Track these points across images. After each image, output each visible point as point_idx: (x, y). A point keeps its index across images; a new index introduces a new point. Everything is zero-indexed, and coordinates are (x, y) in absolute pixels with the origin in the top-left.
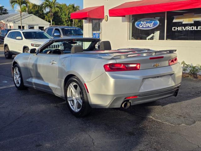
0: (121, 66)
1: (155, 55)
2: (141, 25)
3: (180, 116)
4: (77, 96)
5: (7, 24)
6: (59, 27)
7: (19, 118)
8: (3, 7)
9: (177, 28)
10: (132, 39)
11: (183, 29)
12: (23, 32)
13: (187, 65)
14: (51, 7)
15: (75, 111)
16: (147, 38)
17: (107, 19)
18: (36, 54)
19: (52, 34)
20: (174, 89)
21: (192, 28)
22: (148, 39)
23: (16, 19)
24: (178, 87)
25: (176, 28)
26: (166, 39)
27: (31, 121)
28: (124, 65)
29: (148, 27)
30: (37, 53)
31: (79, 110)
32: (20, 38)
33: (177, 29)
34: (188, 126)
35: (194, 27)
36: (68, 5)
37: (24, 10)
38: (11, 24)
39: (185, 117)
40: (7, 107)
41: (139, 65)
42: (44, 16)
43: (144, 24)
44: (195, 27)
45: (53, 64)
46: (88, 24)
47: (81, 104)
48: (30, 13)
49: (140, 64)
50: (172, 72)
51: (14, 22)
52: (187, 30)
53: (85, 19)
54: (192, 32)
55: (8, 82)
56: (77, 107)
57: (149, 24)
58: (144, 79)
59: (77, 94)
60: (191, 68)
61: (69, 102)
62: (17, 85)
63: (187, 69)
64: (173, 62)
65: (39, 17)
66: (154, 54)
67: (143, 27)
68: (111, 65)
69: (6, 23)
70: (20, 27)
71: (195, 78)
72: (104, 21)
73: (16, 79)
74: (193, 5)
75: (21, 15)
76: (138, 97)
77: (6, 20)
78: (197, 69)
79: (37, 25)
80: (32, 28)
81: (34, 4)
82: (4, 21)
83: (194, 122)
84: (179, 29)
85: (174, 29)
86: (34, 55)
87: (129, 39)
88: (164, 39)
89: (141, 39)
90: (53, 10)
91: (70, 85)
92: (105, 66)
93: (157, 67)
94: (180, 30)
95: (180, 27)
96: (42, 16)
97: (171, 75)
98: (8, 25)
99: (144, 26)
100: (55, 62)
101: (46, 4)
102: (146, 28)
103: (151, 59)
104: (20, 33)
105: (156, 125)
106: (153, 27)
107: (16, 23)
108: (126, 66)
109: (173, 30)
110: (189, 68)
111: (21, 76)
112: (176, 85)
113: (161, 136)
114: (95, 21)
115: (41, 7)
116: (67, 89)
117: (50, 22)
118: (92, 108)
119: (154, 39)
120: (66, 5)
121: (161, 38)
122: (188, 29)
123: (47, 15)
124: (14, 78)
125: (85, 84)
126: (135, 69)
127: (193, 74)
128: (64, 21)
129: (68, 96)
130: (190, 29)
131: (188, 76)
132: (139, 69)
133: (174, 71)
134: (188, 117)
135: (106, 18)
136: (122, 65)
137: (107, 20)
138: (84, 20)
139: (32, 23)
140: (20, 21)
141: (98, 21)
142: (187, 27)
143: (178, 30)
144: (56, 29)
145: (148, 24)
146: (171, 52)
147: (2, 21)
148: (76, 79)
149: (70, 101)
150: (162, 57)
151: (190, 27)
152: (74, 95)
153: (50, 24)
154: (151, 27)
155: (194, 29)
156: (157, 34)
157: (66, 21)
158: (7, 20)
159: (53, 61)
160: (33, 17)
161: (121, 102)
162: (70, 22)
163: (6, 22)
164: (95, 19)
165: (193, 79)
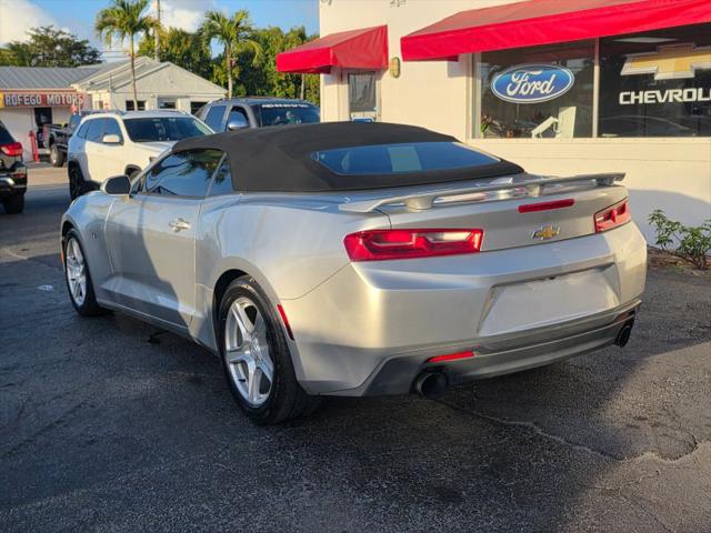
0: (410, 240)
1: (540, 194)
2: (512, 89)
3: (640, 419)
4: (258, 348)
5: (91, 95)
6: (244, 100)
7: (50, 427)
8: (87, 41)
9: (637, 94)
10: (486, 136)
11: (656, 99)
12: (125, 121)
13: (669, 223)
14: (226, 37)
15: (250, 401)
16: (535, 132)
17: (399, 69)
18: (131, 197)
19: (224, 122)
20: (615, 321)
21: (690, 95)
22: (538, 136)
23: (118, 80)
24: (632, 312)
25: (633, 93)
26: (599, 135)
27: (89, 439)
28: (422, 235)
29: (537, 94)
30: (135, 193)
31: (264, 397)
32: (116, 138)
33: (637, 100)
34: (669, 461)
35: (694, 91)
36: (286, 30)
37: (149, 48)
38: (104, 96)
39: (656, 425)
40: (21, 384)
41: (477, 236)
42: (211, 70)
43: (523, 83)
44: (701, 90)
45: (179, 229)
46: (335, 86)
47: (270, 378)
48: (166, 57)
49: (481, 231)
50: (608, 258)
51: (113, 90)
52: (671, 100)
53: (327, 70)
54: (688, 107)
55: (56, 288)
56: (256, 388)
57: (539, 83)
58: (499, 286)
59: (256, 341)
60: (686, 234)
61: (232, 367)
62: (77, 300)
63: (671, 237)
64: (610, 221)
65: (196, 70)
66: (536, 191)
67: (518, 95)
68: (370, 236)
69: (89, 92)
70: (130, 105)
71: (699, 268)
72: (387, 76)
73: (73, 280)
74: (691, 13)
75: (133, 66)
76: (476, 355)
77: (88, 82)
78: (705, 238)
79: (186, 97)
80: (172, 106)
81: (178, 29)
82: (82, 87)
83: (693, 446)
84: (644, 97)
85: (627, 98)
86: (123, 200)
87: (474, 137)
88: (590, 135)
89: (517, 134)
90: (236, 48)
91: (232, 307)
92: (350, 241)
93: (549, 240)
94: (646, 101)
95: (647, 93)
96: (205, 68)
97: (603, 268)
98: (94, 97)
99: (523, 92)
100: (186, 225)
101: (211, 27)
102: (528, 96)
103: (523, 209)
104: (114, 122)
105: (544, 456)
106: (551, 93)
107: (118, 91)
108: (431, 239)
109: (622, 102)
110: (677, 232)
111: (86, 272)
112: (621, 307)
113: (562, 505)
114: (362, 80)
115: (198, 40)
116: (225, 322)
117: (226, 86)
118: (309, 393)
119: (557, 136)
120: (279, 30)
121: (582, 130)
122: (674, 99)
123: (220, 65)
124: (70, 278)
125: (280, 307)
126: (465, 248)
127: (691, 255)
128: (275, 82)
129: (228, 347)
130: (681, 97)
131: (675, 263)
132: (478, 251)
133: (614, 255)
134: (669, 423)
135: (396, 67)
136: (414, 236)
137: (396, 73)
138: (322, 76)
139: (167, 91)
140: (130, 86)
141: (367, 78)
142: (671, 92)
143: (641, 102)
144: (236, 109)
145: (536, 85)
146: (603, 181)
147: (76, 86)
148: (251, 284)
149: (235, 363)
150: (569, 203)
151: (680, 91)
152: (247, 342)
153: (226, 91)
154: (545, 95)
155: (694, 99)
156: (568, 116)
157: (280, 82)
158: (92, 83)
159: (181, 220)
160: (174, 70)
161: (412, 376)
162: (292, 86)
163: (87, 89)
164: (359, 72)
165: (691, 271)
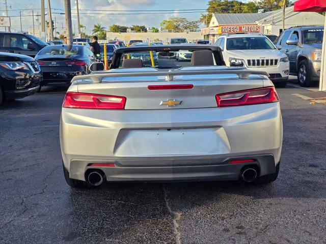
5: (264, 26)
12: (228, 39)
23: (276, 19)
38: (269, 27)
51: (274, 24)
77: (263, 20)
82: (260, 23)
98: (265, 28)
107: (276, 24)
140: (282, 22)
144: (295, 32)
147: (257, 22)
150: (190, 86)
158: (265, 20)
163: (263, 24)
